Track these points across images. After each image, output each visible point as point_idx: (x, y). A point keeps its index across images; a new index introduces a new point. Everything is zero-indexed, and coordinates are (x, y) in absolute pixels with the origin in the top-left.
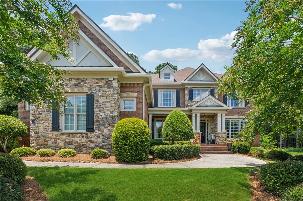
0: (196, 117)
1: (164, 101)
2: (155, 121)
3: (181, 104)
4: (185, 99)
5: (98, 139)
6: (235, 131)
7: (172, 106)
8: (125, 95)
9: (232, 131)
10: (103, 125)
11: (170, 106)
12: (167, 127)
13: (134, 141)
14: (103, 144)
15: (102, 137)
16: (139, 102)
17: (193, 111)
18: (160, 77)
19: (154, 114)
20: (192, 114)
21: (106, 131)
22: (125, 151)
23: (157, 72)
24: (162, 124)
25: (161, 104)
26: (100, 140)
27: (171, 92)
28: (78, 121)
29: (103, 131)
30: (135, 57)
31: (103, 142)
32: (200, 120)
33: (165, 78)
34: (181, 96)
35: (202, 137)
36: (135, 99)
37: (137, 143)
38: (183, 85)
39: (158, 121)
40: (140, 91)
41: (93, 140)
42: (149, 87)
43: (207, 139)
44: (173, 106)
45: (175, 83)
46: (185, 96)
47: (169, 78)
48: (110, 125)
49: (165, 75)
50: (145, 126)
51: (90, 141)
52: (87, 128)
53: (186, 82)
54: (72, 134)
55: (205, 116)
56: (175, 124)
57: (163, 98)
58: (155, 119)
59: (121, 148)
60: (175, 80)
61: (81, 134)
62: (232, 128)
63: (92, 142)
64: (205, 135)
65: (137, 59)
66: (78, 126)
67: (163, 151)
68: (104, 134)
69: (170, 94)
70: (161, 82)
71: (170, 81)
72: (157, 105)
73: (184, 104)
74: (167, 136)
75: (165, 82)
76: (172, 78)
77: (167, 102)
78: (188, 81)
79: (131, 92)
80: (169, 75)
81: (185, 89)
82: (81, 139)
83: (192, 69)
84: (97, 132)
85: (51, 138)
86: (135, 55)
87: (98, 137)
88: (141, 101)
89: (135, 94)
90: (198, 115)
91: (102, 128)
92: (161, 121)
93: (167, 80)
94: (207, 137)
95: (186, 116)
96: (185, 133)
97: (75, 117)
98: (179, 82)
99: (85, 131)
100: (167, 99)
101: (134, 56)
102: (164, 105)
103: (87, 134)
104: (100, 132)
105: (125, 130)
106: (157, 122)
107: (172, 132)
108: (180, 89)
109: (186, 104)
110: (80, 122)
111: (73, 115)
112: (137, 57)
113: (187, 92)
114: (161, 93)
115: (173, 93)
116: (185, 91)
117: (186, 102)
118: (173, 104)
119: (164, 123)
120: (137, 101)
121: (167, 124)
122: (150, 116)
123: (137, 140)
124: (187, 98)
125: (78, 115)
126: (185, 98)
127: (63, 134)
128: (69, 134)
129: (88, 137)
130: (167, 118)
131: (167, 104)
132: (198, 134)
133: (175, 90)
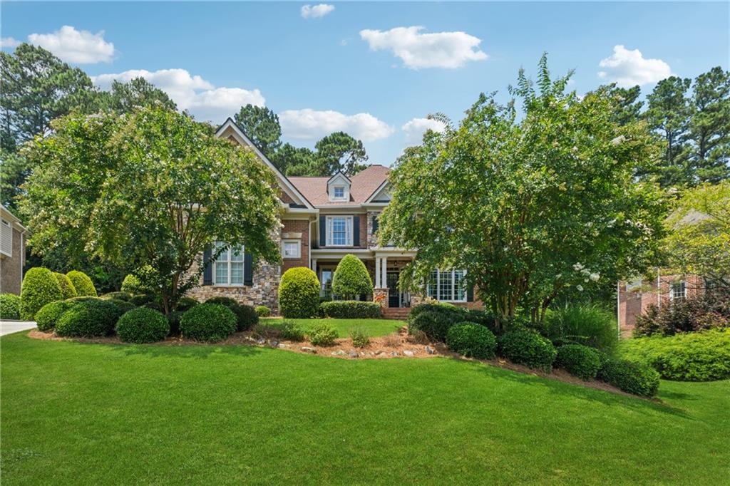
0: (381, 264)
1: (335, 236)
2: (321, 270)
3: (360, 241)
4: (366, 233)
5: (258, 295)
6: (446, 287)
7: (346, 245)
8: (287, 236)
9: (441, 287)
10: (264, 277)
11: (344, 243)
12: (338, 279)
13: (304, 295)
14: (264, 301)
15: (263, 292)
16: (304, 245)
17: (377, 255)
18: (327, 192)
19: (319, 259)
20: (375, 258)
21: (267, 284)
22: (295, 306)
23: (320, 154)
24: (332, 275)
25: (330, 240)
26: (260, 296)
27: (344, 219)
28: (232, 271)
29: (263, 285)
30: (272, 117)
31: (264, 298)
32: (388, 269)
33: (336, 195)
34: (361, 228)
35: (390, 297)
36: (299, 242)
37: (307, 297)
38: (364, 208)
39: (325, 270)
40: (305, 231)
41: (252, 296)
42: (315, 223)
43: (402, 300)
44: (349, 243)
45: (353, 205)
46: (366, 227)
47: (342, 195)
48: (271, 277)
49: (336, 189)
50: (314, 277)
51: (248, 298)
52: (245, 281)
53: (368, 203)
54: (227, 288)
55: (396, 261)
56: (348, 275)
57: (332, 230)
58: (321, 267)
59: (291, 302)
60: (351, 199)
61: (238, 288)
62: (441, 282)
63: (251, 299)
64: (398, 295)
65: (276, 120)
66: (232, 278)
67: (334, 307)
68: (264, 288)
69: (344, 223)
70: (331, 203)
71: (343, 201)
72: (323, 243)
73: (366, 240)
74: (338, 291)
75: (337, 202)
76: (346, 195)
77: (339, 236)
78: (372, 202)
79: (295, 231)
80: (342, 189)
81: (366, 215)
82: (237, 295)
83: (384, 168)
84: (256, 286)
85: (202, 294)
86: (272, 112)
87: (258, 292)
88: (307, 243)
89: (300, 235)
90: (384, 261)
91: (262, 280)
92: (330, 270)
93: (340, 199)
94: (402, 297)
95: (362, 263)
96: (360, 287)
97: (229, 265)
98: (358, 204)
99: (242, 285)
100: (339, 232)
101: (269, 114)
102: (335, 243)
103: (245, 289)
104: (260, 286)
105: (295, 282)
106: (323, 272)
107: (344, 285)
108: (359, 214)
109: (369, 240)
110: (234, 273)
111: (227, 264)
112: (276, 115)
113: (369, 221)
114: (330, 221)
115: (349, 221)
116: (366, 218)
117: (369, 238)
118: (349, 240)
119: (335, 273)
120: (302, 244)
121: (338, 274)
122: (315, 262)
123: (306, 293)
124: (370, 230)
125: (232, 264)
126: (366, 230)
127: (216, 289)
128: (223, 289)
129: (245, 293)
130: (339, 267)
131: (339, 240)
132: (385, 290)
133: (352, 217)
